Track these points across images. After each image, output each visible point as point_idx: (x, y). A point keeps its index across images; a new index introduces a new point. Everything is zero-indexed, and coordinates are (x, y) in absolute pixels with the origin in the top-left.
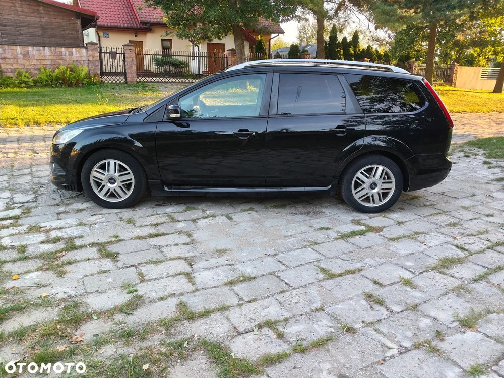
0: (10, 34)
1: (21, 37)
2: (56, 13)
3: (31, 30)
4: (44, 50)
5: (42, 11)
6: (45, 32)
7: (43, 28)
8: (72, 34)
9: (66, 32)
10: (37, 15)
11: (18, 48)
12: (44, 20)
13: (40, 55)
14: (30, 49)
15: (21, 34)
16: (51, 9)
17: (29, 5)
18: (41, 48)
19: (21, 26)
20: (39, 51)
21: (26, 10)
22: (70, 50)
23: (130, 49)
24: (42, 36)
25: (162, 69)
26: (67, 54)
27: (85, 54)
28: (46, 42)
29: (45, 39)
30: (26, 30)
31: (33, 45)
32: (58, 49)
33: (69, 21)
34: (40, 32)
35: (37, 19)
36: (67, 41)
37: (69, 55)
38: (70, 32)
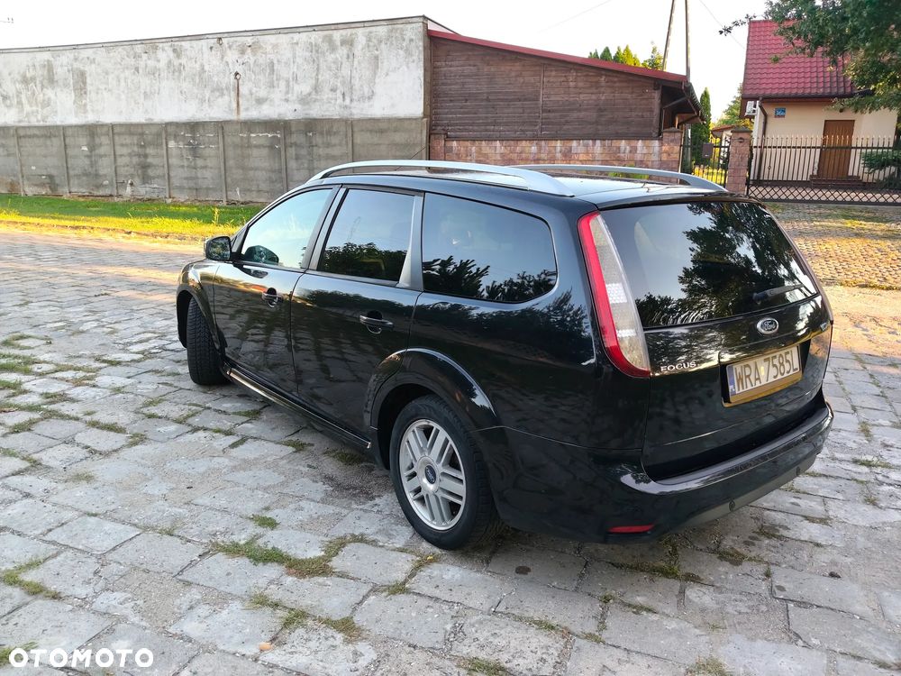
0: (553, 124)
1: (565, 127)
2: (625, 84)
3: (582, 114)
4: (594, 144)
5: (603, 84)
6: (601, 115)
7: (600, 110)
8: (642, 117)
9: (634, 114)
10: (595, 91)
11: (559, 144)
12: (603, 98)
13: (587, 153)
14: (574, 143)
15: (567, 122)
16: (616, 79)
17: (587, 75)
18: (591, 142)
19: (570, 110)
20: (587, 146)
21: (581, 84)
22: (633, 143)
23: (741, 138)
24: (597, 123)
25: (880, 175)
26: (627, 151)
27: (657, 149)
28: (600, 132)
29: (600, 127)
30: (575, 115)
31: (579, 138)
32: (616, 143)
33: (641, 95)
34: (593, 115)
35: (594, 97)
36: (633, 129)
37: (630, 152)
38: (640, 114)
